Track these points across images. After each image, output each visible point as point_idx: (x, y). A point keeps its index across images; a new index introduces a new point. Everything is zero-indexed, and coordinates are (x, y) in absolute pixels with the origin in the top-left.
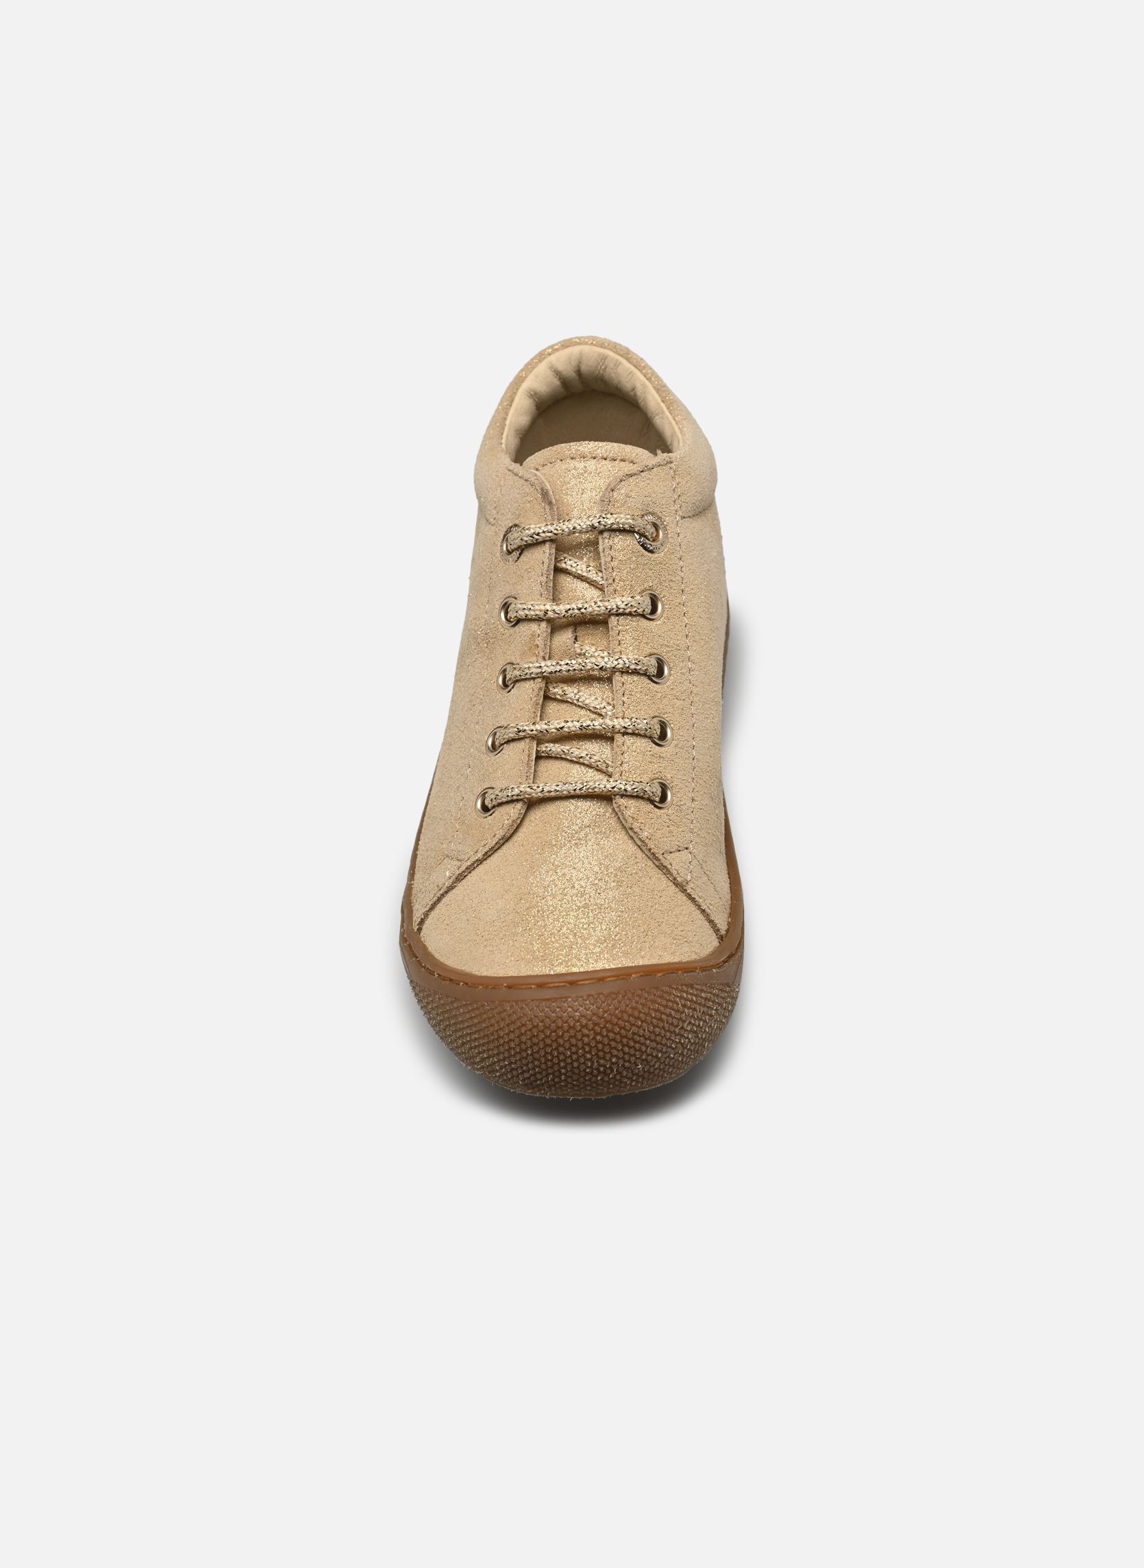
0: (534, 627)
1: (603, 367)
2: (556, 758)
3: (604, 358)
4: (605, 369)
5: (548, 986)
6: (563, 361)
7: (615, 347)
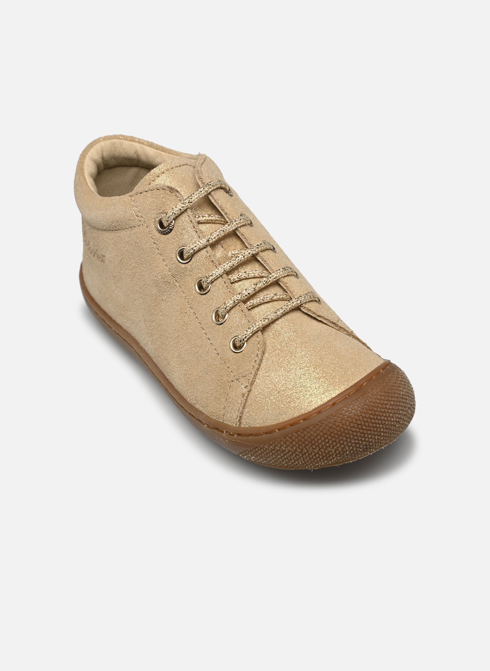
0: (203, 252)
1: (114, 149)
2: (258, 305)
3: (114, 143)
4: (116, 150)
5: (337, 402)
6: (95, 154)
7: (115, 137)
